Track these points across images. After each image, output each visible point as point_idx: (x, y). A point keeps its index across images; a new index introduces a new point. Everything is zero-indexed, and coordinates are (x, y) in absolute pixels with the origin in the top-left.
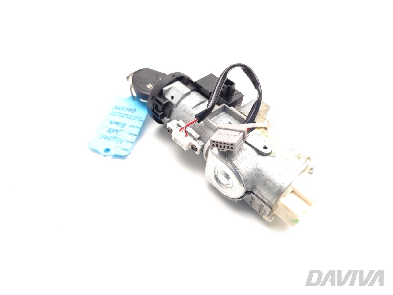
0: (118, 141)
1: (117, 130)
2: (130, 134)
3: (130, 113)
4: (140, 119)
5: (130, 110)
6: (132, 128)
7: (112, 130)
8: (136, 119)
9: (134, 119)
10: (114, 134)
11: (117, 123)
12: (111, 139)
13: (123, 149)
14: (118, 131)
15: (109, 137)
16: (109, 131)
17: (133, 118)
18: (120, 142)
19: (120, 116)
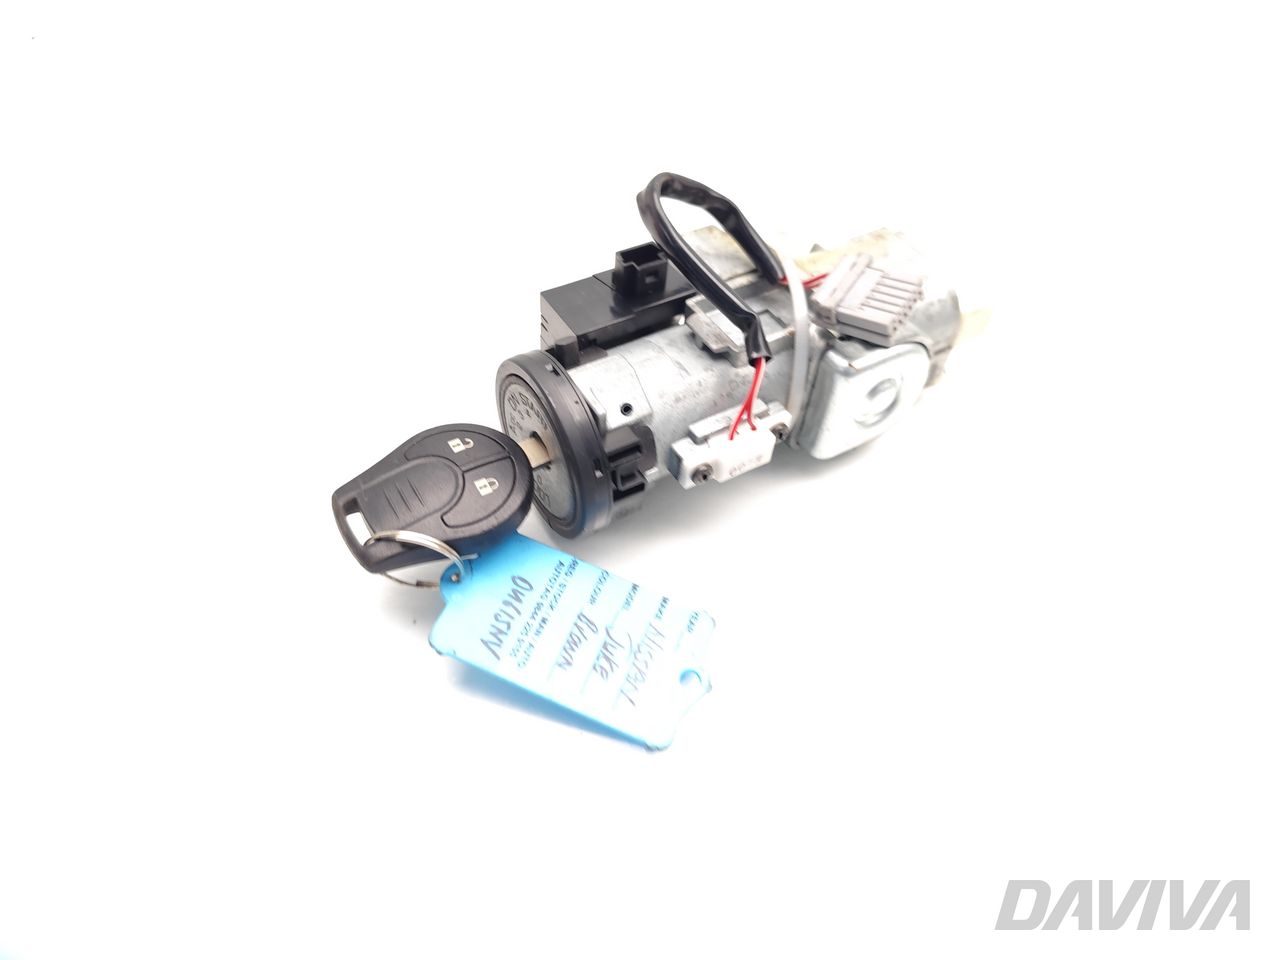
0: (652, 644)
1: (605, 646)
2: (628, 603)
3: (530, 600)
4: (564, 569)
5: (516, 596)
6: (600, 598)
7: (603, 663)
8: (562, 578)
9: (563, 586)
10: (620, 656)
11: (573, 643)
12: (643, 668)
13: (690, 629)
14: (609, 641)
15: (633, 675)
16: (604, 672)
17: (554, 591)
18: (658, 639)
19: (538, 633)
